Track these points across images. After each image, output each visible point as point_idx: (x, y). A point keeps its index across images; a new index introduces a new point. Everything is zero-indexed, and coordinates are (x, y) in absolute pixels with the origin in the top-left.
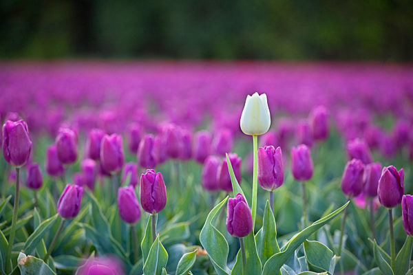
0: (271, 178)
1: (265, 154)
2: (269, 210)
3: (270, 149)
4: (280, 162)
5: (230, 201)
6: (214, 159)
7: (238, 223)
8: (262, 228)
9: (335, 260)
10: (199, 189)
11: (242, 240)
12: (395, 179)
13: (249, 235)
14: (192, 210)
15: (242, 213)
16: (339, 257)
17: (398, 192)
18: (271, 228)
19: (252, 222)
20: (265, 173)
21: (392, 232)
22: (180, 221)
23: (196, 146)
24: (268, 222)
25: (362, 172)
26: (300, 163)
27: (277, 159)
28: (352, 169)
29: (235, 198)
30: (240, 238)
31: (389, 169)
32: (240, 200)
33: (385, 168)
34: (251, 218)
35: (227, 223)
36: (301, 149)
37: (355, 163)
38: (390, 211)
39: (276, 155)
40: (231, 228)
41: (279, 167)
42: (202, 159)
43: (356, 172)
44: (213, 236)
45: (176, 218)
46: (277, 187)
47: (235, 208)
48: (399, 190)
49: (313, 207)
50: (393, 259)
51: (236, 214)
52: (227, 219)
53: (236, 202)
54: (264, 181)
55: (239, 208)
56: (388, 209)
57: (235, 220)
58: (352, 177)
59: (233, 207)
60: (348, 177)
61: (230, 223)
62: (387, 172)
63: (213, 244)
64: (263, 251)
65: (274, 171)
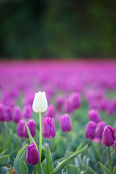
0: (49, 134)
1: (46, 122)
2: (48, 150)
3: (48, 119)
4: (53, 125)
5: (28, 147)
6: (23, 121)
7: (32, 158)
8: (45, 159)
9: (82, 173)
10: (16, 136)
11: (34, 166)
12: (111, 132)
13: (38, 163)
14: (12, 146)
15: (34, 153)
16: (84, 172)
17: (112, 139)
18: (50, 159)
19: (39, 157)
20: (46, 131)
21: (110, 159)
22: (5, 154)
23: (14, 114)
24: (48, 156)
25: (95, 127)
26: (65, 123)
27: (52, 124)
28: (90, 126)
29: (31, 145)
30: (33, 166)
31: (108, 127)
32: (33, 146)
33: (106, 126)
34: (38, 155)
35: (26, 158)
36: (66, 116)
37: (91, 123)
38: (109, 148)
39: (52, 122)
40: (29, 161)
41: (53, 128)
42: (17, 121)
43: (92, 128)
44: (20, 164)
45: (3, 152)
46: (52, 138)
47: (30, 151)
48: (113, 138)
49: (73, 143)
50: (111, 173)
51: (31, 153)
52: (27, 156)
53: (31, 147)
54: (45, 135)
55: (33, 151)
56: (108, 147)
57: (31, 157)
58: (90, 130)
59: (30, 150)
60: (88, 130)
61: (28, 158)
62: (107, 129)
63: (20, 168)
64: (46, 171)
65: (50, 130)
